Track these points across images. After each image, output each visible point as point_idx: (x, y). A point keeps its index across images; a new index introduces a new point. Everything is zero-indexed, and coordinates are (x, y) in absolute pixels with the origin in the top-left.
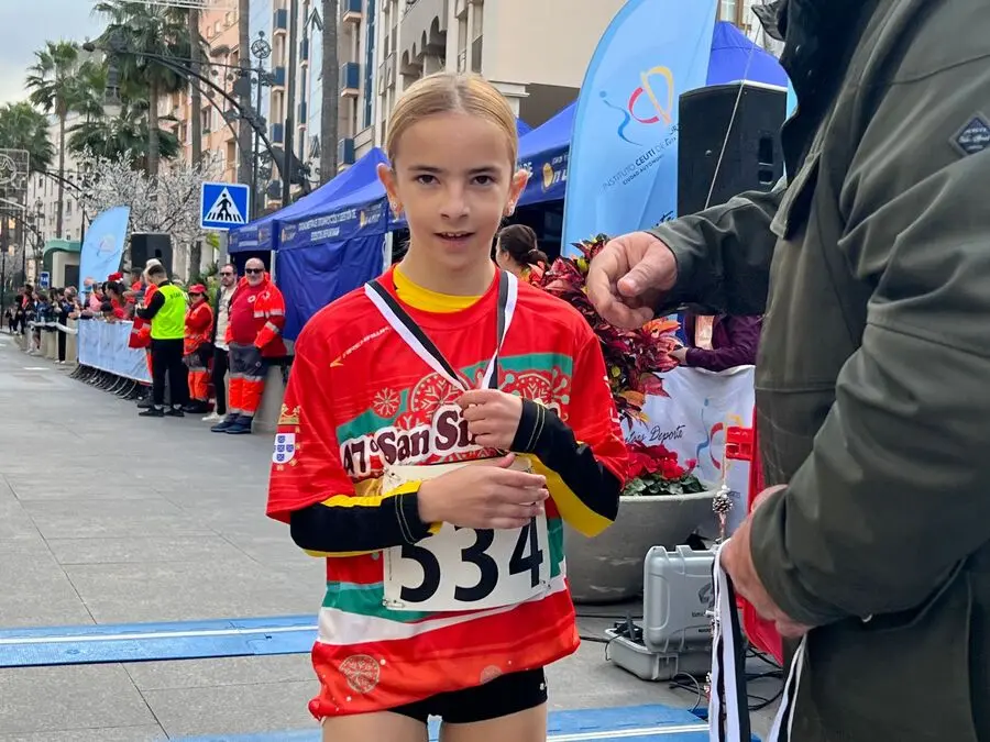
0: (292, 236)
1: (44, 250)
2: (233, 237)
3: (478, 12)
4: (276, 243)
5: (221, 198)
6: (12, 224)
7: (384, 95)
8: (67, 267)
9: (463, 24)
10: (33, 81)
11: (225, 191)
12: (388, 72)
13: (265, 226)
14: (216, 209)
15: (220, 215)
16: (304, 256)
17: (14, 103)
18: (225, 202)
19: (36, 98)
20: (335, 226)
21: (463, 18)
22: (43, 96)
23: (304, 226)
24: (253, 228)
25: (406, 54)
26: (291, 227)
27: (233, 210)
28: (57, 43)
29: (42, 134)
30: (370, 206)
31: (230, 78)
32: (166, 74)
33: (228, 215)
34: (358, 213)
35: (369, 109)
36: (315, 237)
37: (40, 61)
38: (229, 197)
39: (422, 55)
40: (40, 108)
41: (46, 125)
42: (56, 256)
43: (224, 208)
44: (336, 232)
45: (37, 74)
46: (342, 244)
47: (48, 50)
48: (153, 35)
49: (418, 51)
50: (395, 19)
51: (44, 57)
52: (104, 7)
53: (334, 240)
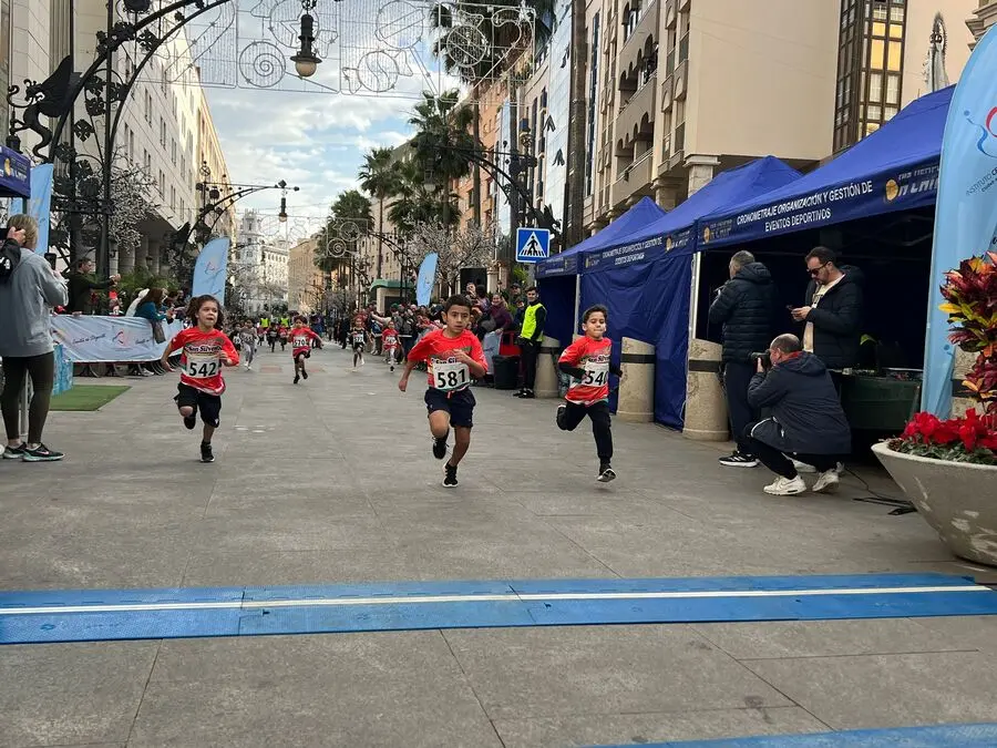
0: (596, 262)
1: (371, 288)
2: (541, 267)
3: (680, 107)
4: (581, 268)
5: (530, 240)
6: (347, 272)
7: (602, 173)
8: (386, 298)
9: (668, 116)
10: (363, 175)
11: (534, 234)
12: (604, 155)
13: (570, 257)
14: (526, 248)
15: (530, 252)
16: (608, 276)
17: (348, 191)
18: (533, 242)
19: (364, 187)
20: (639, 252)
21: (668, 111)
22: (369, 185)
23: (607, 255)
24: (559, 259)
25: (621, 141)
26: (595, 256)
27: (539, 248)
28: (378, 149)
29: (366, 211)
30: (677, 234)
31: (507, 162)
32: (455, 164)
33: (535, 251)
34: (664, 241)
35: (590, 182)
36: (619, 261)
37: (367, 162)
38: (536, 239)
39: (633, 142)
40: (367, 194)
41: (370, 205)
42: (379, 290)
43: (533, 246)
44: (641, 256)
45: (366, 170)
46: (647, 265)
47: (372, 154)
48: (446, 139)
49: (631, 138)
50: (611, 118)
51: (369, 159)
52: (415, 121)
53: (640, 262)
